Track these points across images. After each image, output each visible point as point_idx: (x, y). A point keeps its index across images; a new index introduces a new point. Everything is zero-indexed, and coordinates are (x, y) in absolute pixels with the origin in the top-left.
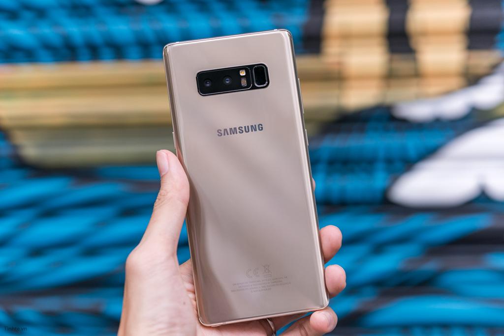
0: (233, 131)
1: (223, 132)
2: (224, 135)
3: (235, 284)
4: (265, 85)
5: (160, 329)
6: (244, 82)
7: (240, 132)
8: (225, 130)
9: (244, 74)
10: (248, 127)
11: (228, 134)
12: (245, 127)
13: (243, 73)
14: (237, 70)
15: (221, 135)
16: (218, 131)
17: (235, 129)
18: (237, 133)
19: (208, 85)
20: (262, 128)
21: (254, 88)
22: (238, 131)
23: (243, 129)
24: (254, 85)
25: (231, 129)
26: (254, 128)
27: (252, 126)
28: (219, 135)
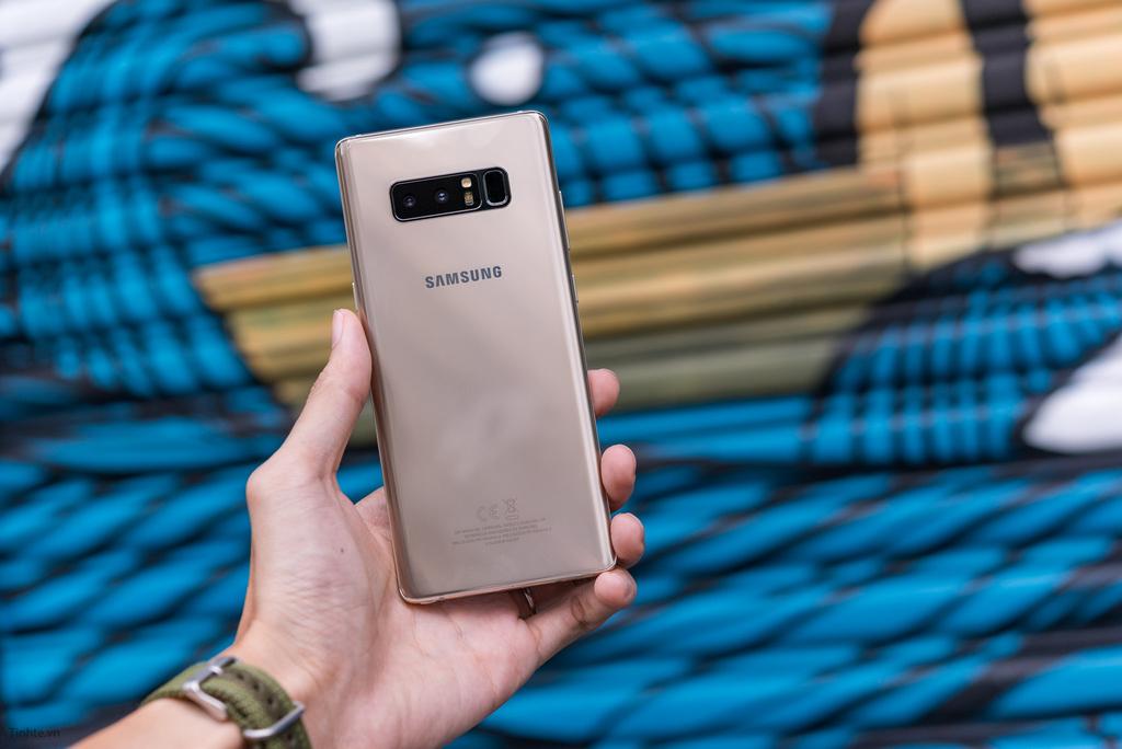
0: (452, 279)
1: (434, 281)
2: (438, 285)
3: (459, 532)
4: (505, 201)
5: (304, 589)
6: (469, 199)
7: (463, 281)
8: (439, 277)
9: (469, 185)
10: (477, 271)
11: (443, 284)
12: (472, 272)
13: (467, 184)
14: (456, 179)
15: (433, 286)
16: (427, 280)
17: (455, 275)
18: (458, 282)
19: (410, 204)
20: (500, 272)
21: (486, 207)
22: (460, 278)
23: (469, 275)
24: (485, 203)
25: (448, 276)
26: (486, 273)
27: (483, 270)
28: (428, 286)
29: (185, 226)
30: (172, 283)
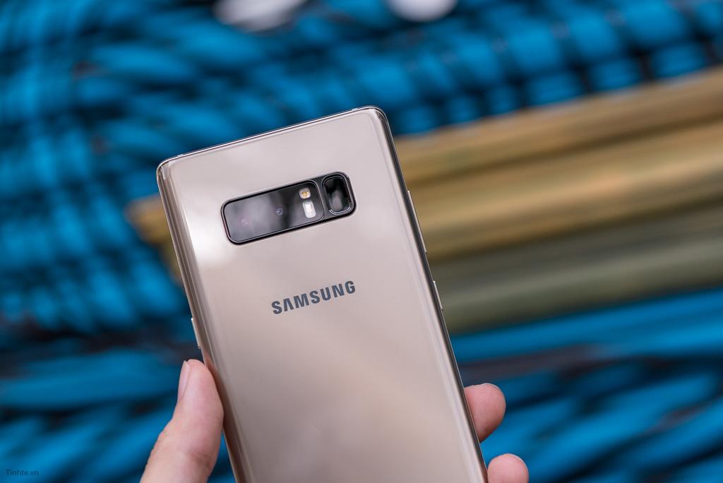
0: (301, 301)
1: (282, 305)
2: (286, 310)
4: (349, 210)
6: (310, 211)
7: (313, 301)
8: (286, 301)
9: (308, 196)
10: (327, 289)
11: (292, 308)
12: (322, 290)
13: (305, 194)
14: (294, 190)
15: (280, 311)
16: (273, 305)
17: (304, 296)
18: (308, 304)
20: (353, 288)
22: (310, 299)
23: (319, 295)
25: (296, 298)
26: (338, 290)
27: (334, 287)
28: (275, 312)
29: (117, 163)
30: (109, 221)
